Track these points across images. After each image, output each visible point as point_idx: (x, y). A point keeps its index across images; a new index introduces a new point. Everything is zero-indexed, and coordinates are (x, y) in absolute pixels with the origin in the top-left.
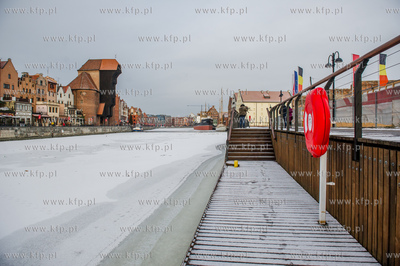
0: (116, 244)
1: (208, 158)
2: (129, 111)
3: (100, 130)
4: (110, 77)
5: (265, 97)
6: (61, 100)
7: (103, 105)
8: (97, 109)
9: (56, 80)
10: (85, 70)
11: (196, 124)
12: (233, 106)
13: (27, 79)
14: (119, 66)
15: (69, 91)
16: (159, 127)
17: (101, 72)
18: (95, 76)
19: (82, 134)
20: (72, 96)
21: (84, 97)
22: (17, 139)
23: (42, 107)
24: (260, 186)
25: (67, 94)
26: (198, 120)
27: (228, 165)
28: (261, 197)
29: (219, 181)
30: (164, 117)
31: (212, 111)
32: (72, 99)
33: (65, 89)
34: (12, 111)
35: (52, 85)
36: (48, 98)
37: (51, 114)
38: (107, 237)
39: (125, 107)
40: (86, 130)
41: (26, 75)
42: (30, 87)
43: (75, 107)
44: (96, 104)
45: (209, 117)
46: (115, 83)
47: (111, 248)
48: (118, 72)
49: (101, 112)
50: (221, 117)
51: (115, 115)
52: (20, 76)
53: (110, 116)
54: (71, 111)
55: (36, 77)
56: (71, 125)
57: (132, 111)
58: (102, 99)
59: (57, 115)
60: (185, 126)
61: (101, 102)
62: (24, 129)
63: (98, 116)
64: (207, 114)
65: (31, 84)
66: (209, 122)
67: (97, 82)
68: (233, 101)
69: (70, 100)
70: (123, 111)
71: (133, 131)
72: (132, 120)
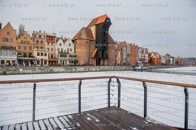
2: (150, 54)
6: (60, 47)
7: (96, 50)
13: (26, 35)
14: (108, 19)
17: (96, 26)
18: (93, 29)
21: (79, 44)
25: (67, 43)
32: (73, 47)
35: (51, 38)
42: (28, 40)
49: (93, 56)
54: (63, 55)
57: (153, 54)
61: (96, 47)
67: (94, 34)
69: (70, 48)
70: (140, 55)
71: (135, 70)
72: (151, 61)
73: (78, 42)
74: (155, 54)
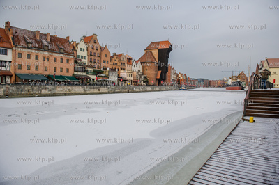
0: (145, 171)
1: (233, 112)
2: (178, 76)
3: (158, 89)
4: (164, 53)
6: (134, 69)
7: (160, 72)
8: (156, 75)
9: (132, 57)
10: (148, 49)
11: (228, 85)
13: (115, 57)
14: (171, 45)
15: (139, 63)
16: (199, 87)
17: (159, 50)
18: (155, 53)
19: (146, 91)
20: (141, 66)
21: (149, 67)
22: (109, 93)
23: (123, 74)
24: (269, 143)
25: (138, 65)
26: (230, 82)
27: (244, 120)
28: (267, 154)
29: (230, 134)
30: (203, 80)
31: (241, 75)
32: (141, 69)
33: (137, 62)
34: (107, 77)
35: (129, 60)
36: (127, 68)
37: (128, 78)
38: (140, 164)
39: (175, 73)
40: (149, 88)
41: (115, 55)
42: (117, 62)
43: (143, 74)
44: (156, 71)
45: (238, 80)
46: (168, 57)
47: (141, 173)
48: (170, 49)
49: (159, 77)
50: (249, 80)
51: (168, 78)
52: (112, 55)
53: (164, 79)
54: (140, 76)
55: (121, 55)
56: (139, 85)
57: (180, 76)
58: (159, 68)
59: (132, 79)
60: (219, 87)
61: (159, 70)
62: (113, 87)
63: (156, 79)
64: (237, 77)
65: (117, 60)
67: (156, 57)
68: (260, 67)
69: (139, 69)
70: (173, 75)
71: (181, 90)
72: (179, 82)
74: (182, 74)
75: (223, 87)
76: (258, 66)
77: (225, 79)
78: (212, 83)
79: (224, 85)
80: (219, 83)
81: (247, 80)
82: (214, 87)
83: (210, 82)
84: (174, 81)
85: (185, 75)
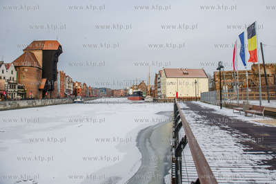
2: (74, 84)
3: (39, 103)
4: (52, 56)
5: (184, 74)
6: (3, 75)
7: (44, 81)
8: (39, 84)
11: (129, 95)
12: (158, 81)
14: (60, 46)
15: (12, 68)
16: (102, 97)
17: (44, 51)
18: (39, 54)
20: (15, 72)
21: (27, 73)
25: (10, 70)
26: (131, 92)
30: (105, 89)
31: (142, 84)
32: (15, 75)
33: (8, 66)
39: (70, 82)
40: (24, 103)
43: (17, 82)
44: (38, 79)
45: (139, 90)
46: (56, 61)
48: (59, 51)
49: (42, 87)
50: (149, 90)
54: (12, 85)
57: (77, 85)
58: (44, 75)
60: (122, 96)
61: (43, 77)
63: (40, 90)
64: (138, 87)
66: (139, 94)
68: (159, 76)
69: (12, 76)
70: (67, 85)
71: (75, 102)
72: (76, 92)
73: (26, 70)
74: (79, 83)
75: (125, 96)
76: (156, 75)
77: (128, 88)
78: (115, 92)
79: (126, 95)
80: (122, 93)
81: (147, 89)
82: (117, 96)
83: (113, 91)
84: (69, 91)
85: (85, 84)
